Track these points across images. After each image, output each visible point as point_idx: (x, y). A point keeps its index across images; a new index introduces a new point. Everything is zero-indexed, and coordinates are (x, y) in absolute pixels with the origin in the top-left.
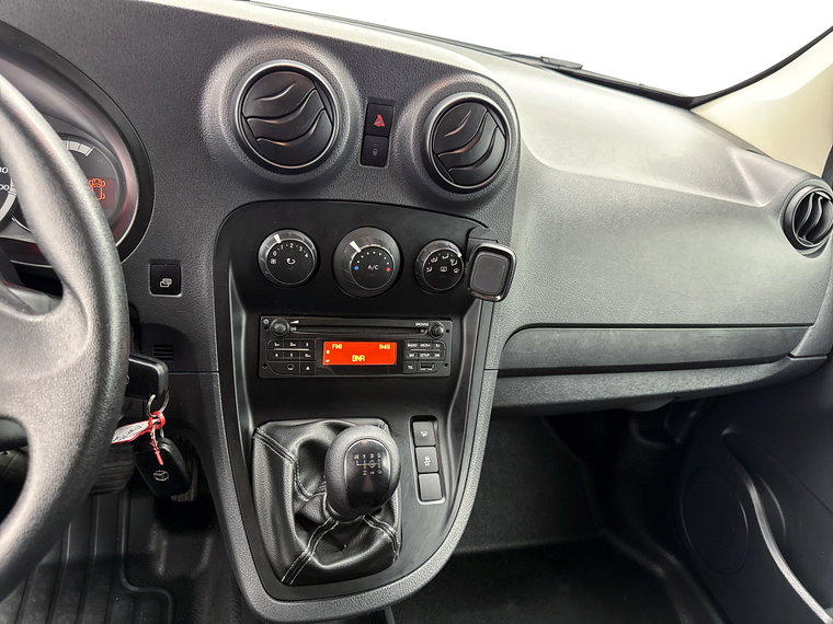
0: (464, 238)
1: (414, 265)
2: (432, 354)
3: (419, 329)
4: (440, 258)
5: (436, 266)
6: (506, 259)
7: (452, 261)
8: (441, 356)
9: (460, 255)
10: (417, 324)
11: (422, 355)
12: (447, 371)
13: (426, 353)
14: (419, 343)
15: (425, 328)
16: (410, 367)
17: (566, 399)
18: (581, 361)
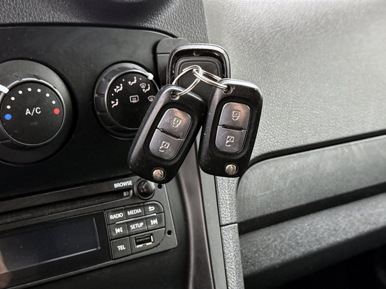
0: (151, 56)
1: (93, 104)
2: (147, 221)
3: (120, 191)
4: (126, 85)
5: (123, 96)
6: (216, 60)
7: (143, 86)
8: (160, 221)
9: (151, 76)
10: (117, 185)
11: (133, 227)
12: (172, 241)
13: (138, 221)
14: (126, 210)
15: (127, 189)
16: (121, 248)
17: (324, 244)
18: (330, 190)
